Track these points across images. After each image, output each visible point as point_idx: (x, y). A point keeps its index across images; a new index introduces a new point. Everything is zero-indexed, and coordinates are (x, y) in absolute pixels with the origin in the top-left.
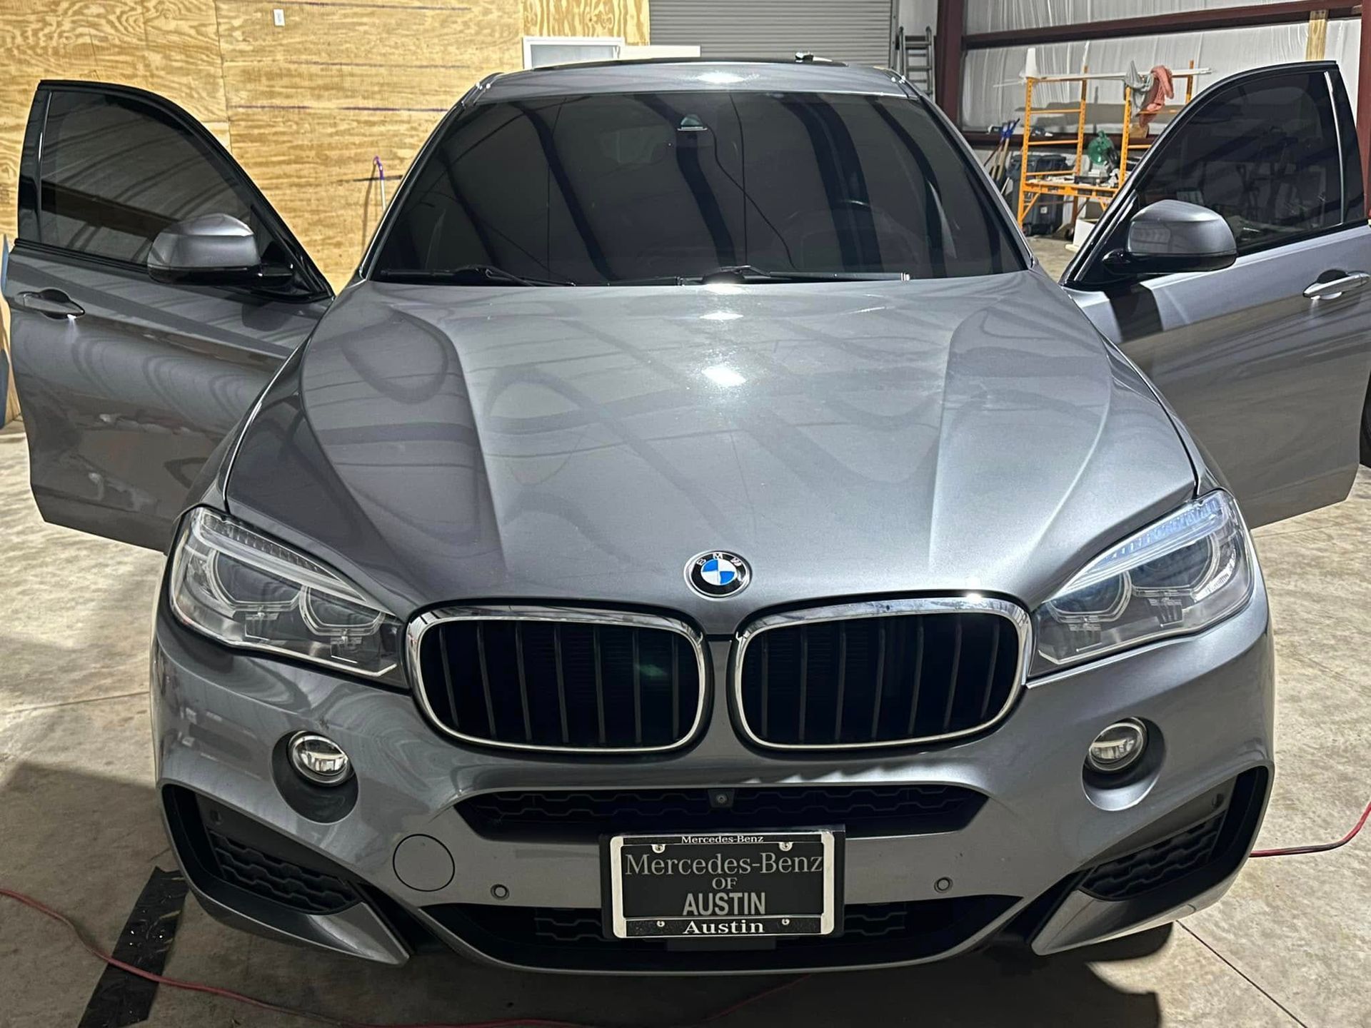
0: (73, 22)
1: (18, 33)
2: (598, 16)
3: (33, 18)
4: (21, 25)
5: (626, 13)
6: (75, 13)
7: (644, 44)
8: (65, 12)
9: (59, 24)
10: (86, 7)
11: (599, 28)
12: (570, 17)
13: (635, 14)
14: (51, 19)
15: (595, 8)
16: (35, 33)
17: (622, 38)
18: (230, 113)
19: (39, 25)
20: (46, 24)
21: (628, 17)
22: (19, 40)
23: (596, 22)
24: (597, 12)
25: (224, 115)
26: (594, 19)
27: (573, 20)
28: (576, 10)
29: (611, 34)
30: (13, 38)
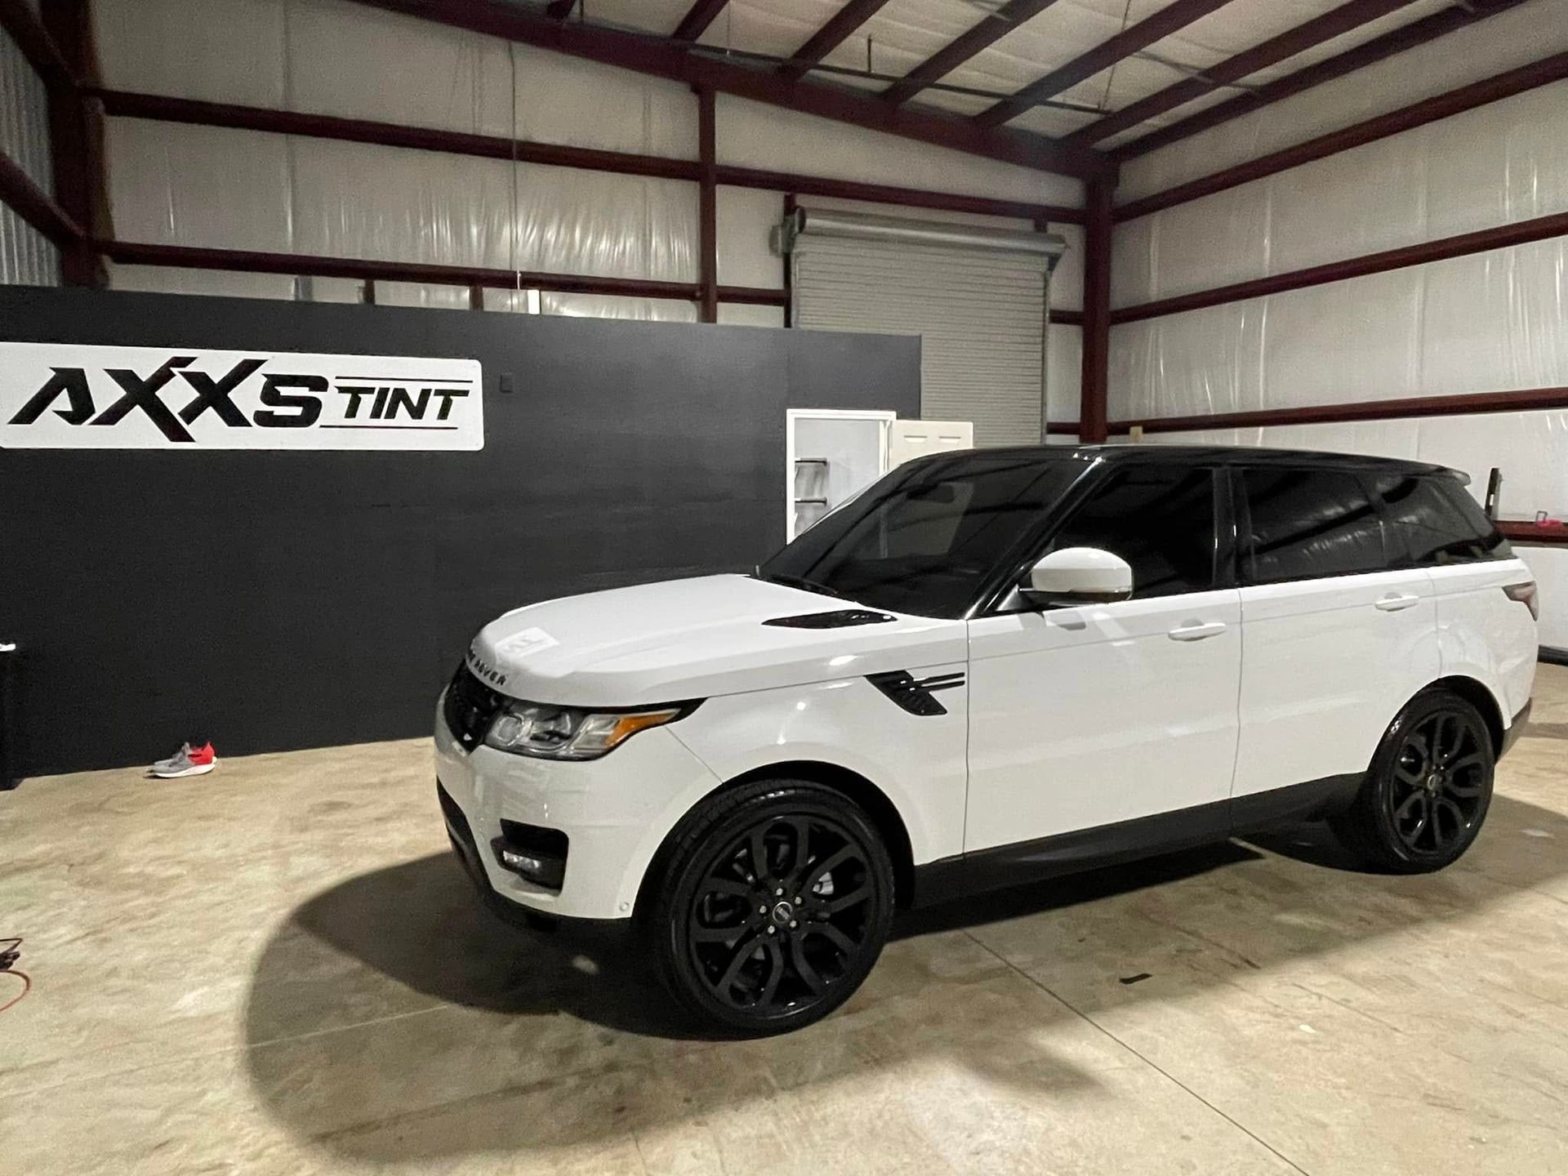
17: (894, 414)
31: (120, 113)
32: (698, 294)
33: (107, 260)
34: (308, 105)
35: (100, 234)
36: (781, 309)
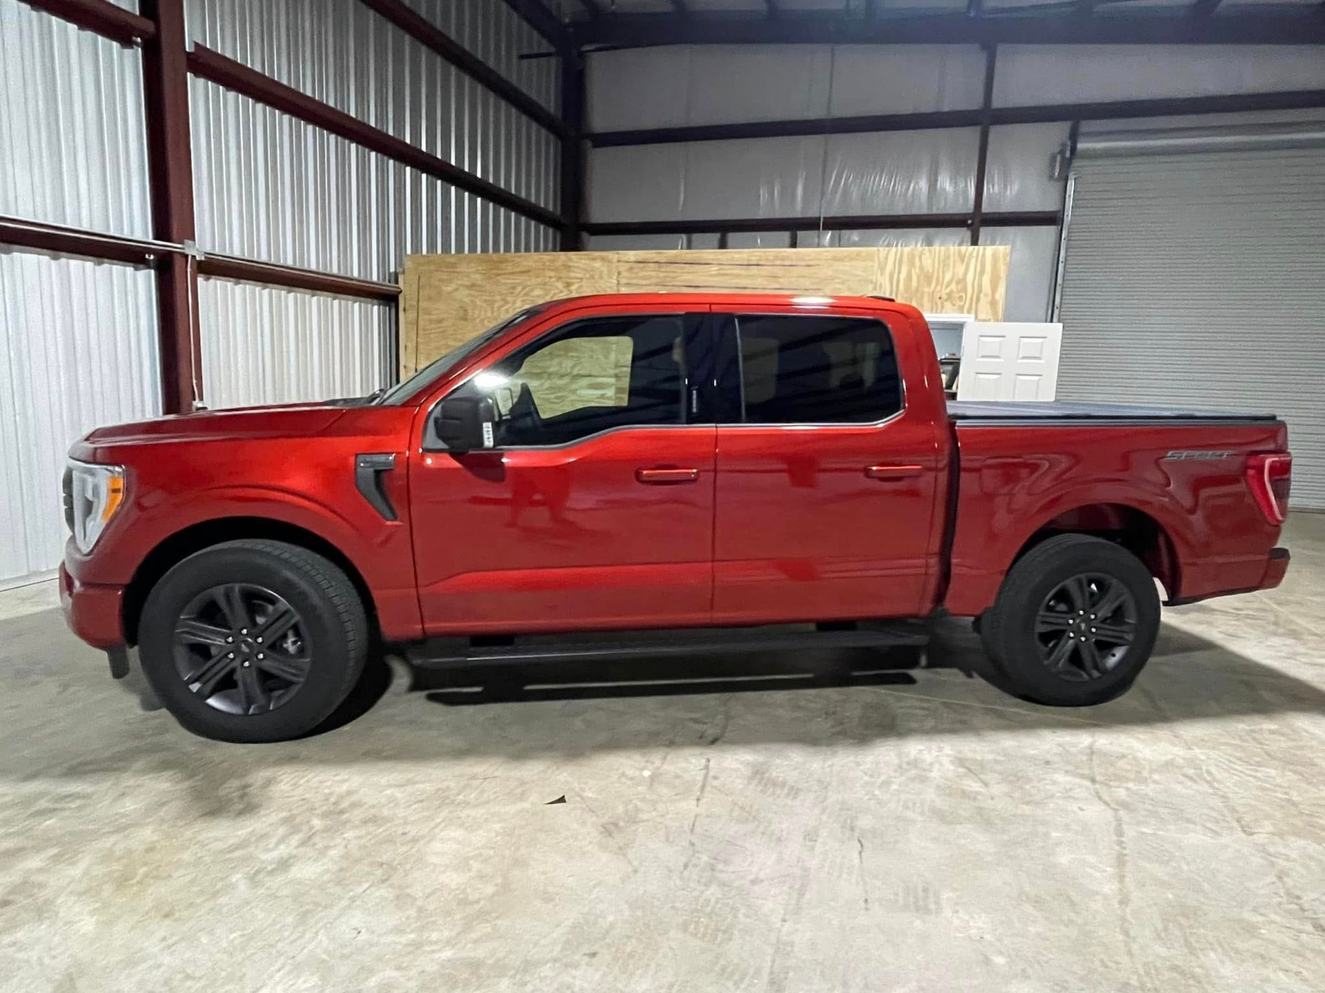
0: (523, 301)
1: (489, 309)
2: (949, 295)
3: (498, 298)
4: (491, 303)
5: (980, 291)
6: (526, 294)
7: (997, 320)
8: (518, 295)
9: (514, 302)
10: (532, 290)
11: (948, 305)
12: (919, 295)
13: (990, 292)
14: (509, 299)
15: (947, 287)
16: (499, 308)
17: (973, 315)
18: (617, 371)
19: (502, 303)
20: (507, 302)
21: (982, 295)
22: (489, 314)
23: (946, 300)
24: (948, 291)
25: (612, 372)
26: (944, 297)
27: (922, 297)
28: (926, 290)
29: (961, 310)
30: (486, 311)
31: (599, 146)
32: (970, 222)
33: (585, 235)
34: (699, 119)
35: (582, 221)
36: (1052, 230)
